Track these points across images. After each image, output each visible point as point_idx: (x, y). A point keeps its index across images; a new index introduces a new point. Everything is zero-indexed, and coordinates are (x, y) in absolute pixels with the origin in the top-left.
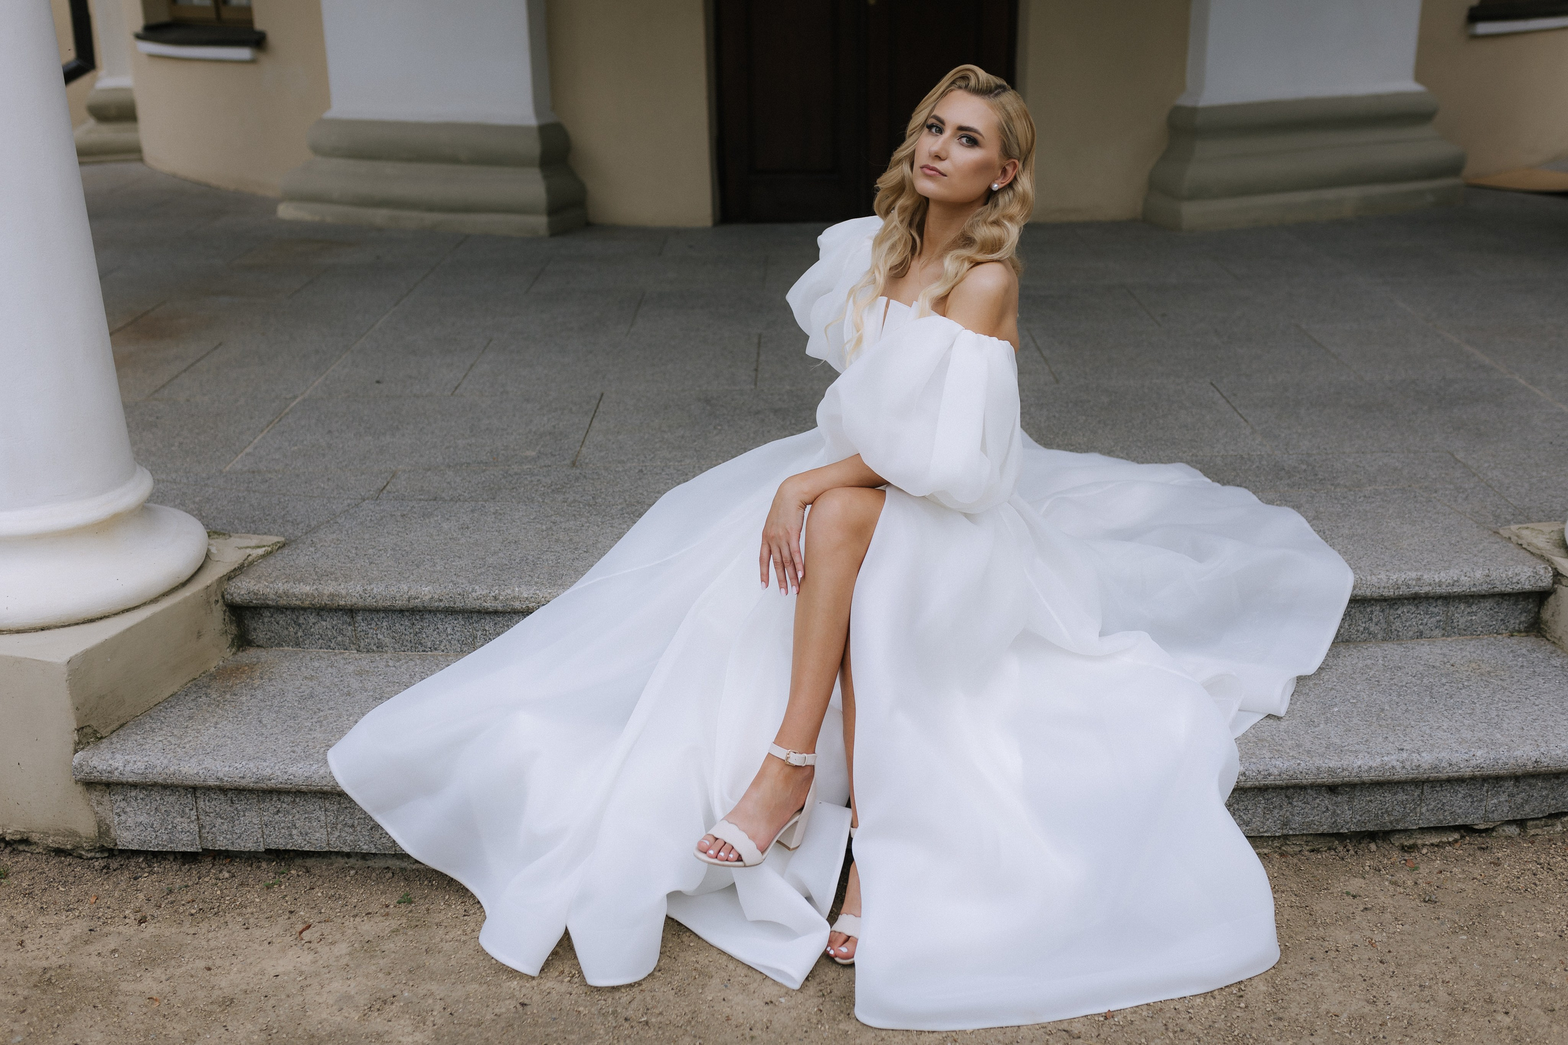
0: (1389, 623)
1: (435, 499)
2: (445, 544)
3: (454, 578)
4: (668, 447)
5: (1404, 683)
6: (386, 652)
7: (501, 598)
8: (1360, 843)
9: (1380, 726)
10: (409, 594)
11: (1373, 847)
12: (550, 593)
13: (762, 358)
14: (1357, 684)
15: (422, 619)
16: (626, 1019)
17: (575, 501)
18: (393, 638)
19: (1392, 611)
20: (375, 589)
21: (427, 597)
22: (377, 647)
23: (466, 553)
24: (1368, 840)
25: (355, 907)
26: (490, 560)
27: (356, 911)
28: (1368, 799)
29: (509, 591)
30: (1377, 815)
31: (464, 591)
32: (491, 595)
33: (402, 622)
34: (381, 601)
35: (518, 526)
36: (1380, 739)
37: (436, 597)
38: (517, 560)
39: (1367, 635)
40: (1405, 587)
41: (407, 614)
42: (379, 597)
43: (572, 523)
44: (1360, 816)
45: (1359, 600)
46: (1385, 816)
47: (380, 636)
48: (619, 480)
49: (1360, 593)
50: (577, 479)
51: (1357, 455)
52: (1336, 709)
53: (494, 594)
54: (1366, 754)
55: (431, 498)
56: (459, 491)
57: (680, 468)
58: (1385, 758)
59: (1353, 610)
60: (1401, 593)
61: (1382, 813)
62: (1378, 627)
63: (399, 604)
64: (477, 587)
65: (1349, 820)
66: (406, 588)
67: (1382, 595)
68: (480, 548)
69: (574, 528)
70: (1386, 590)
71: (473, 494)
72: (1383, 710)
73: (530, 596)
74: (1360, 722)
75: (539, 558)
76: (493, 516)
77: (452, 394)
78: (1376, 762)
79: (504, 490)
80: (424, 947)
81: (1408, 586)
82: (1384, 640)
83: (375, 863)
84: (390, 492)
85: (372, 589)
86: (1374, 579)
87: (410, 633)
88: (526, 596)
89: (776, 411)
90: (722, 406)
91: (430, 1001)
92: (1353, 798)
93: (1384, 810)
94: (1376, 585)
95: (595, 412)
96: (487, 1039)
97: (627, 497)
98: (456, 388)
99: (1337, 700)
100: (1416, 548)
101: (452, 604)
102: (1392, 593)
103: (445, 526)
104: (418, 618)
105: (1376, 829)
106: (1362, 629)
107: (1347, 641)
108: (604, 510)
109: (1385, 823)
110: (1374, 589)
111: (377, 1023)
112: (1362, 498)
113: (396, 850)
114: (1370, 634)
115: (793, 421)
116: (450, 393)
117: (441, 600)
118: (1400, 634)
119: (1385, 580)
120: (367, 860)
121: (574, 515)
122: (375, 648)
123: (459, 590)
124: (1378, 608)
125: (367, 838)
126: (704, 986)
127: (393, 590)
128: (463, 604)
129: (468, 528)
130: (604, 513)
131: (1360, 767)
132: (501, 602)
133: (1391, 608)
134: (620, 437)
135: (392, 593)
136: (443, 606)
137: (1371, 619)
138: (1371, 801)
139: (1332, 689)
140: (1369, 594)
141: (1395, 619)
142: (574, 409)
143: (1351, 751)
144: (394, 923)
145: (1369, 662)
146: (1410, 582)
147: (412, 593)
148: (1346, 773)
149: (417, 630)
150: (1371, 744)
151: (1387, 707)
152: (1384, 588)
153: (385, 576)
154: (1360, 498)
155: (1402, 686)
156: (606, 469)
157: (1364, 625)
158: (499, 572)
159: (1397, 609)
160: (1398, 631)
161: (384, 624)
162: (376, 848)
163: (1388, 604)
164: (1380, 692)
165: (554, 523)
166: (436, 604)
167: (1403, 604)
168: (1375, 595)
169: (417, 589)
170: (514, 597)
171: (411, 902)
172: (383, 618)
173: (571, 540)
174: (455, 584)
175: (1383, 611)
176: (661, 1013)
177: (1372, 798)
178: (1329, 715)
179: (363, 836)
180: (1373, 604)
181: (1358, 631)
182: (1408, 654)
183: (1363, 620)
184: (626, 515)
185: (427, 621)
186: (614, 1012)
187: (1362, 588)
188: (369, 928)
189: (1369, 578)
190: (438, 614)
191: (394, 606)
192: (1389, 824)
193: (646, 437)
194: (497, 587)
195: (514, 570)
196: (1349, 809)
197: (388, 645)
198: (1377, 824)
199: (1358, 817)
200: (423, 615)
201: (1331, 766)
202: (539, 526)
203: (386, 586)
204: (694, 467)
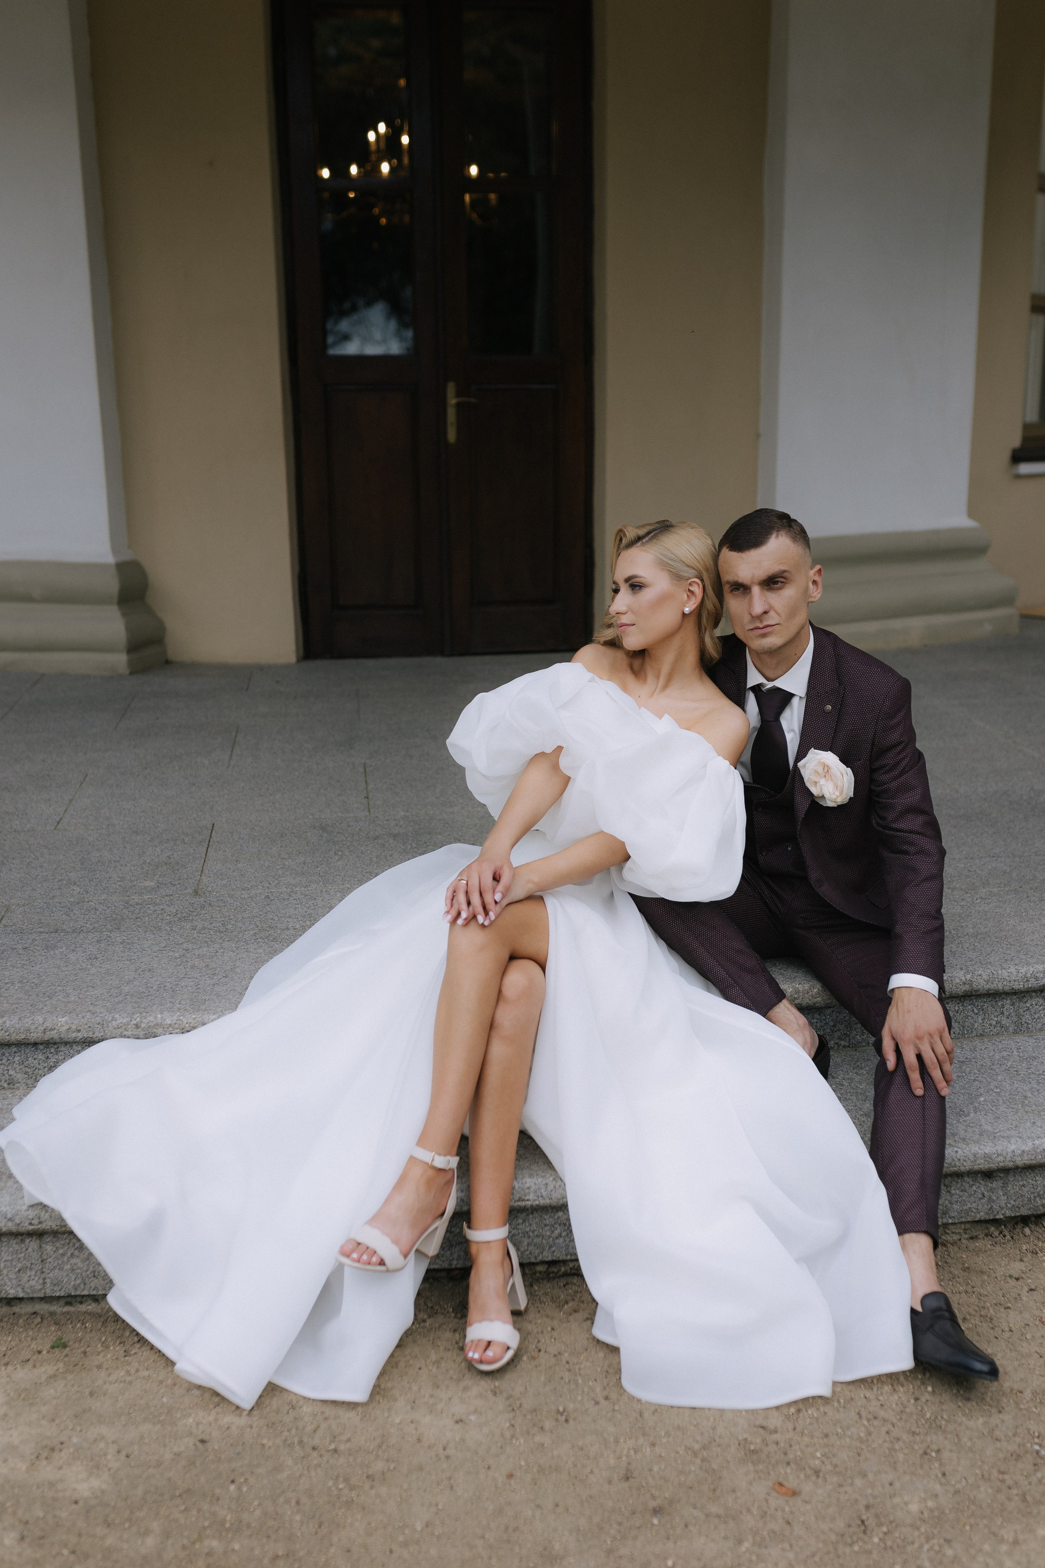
0: (1019, 1016)
1: (56, 932)
2: (76, 975)
3: (91, 1008)
4: (291, 874)
5: (1041, 1072)
6: (18, 1088)
7: (143, 1025)
8: (1015, 1229)
9: (1027, 1112)
10: (45, 1025)
11: (1027, 1231)
12: (194, 1019)
13: (371, 786)
14: (997, 1074)
15: (57, 1052)
16: (314, 1449)
17: (204, 928)
18: (26, 1073)
19: (1022, 1004)
20: (8, 1022)
21: (65, 1028)
22: (9, 1084)
23: (99, 983)
24: (1022, 1225)
25: (4, 1355)
26: (126, 989)
27: (6, 1359)
28: (1021, 1183)
29: (151, 1019)
30: (1029, 1200)
31: (103, 1020)
32: (132, 1023)
33: (35, 1056)
34: (14, 1035)
35: (149, 955)
36: (1029, 1124)
37: (74, 1027)
38: (155, 988)
39: (999, 1028)
40: (1033, 979)
41: (41, 1047)
42: (12, 1030)
43: (205, 949)
44: (1014, 1201)
45: (991, 994)
46: (1038, 1199)
47: (11, 1072)
48: (246, 906)
49: (992, 987)
50: (203, 907)
51: (967, 861)
52: (982, 1099)
53: (135, 1022)
54: (1018, 1139)
55: (51, 930)
56: (80, 923)
57: (307, 892)
58: (1037, 1142)
59: (986, 1005)
60: (1030, 985)
61: (1034, 1197)
62: (1009, 1020)
63: (34, 1037)
64: (117, 1016)
65: (1004, 1205)
66: (41, 1020)
67: (1013, 989)
68: (114, 978)
69: (208, 954)
70: (1016, 983)
71: (96, 925)
72: (1026, 1097)
73: (173, 1022)
74: (1006, 1110)
75: (177, 985)
76: (121, 946)
77: (55, 829)
78: (1028, 1146)
79: (128, 920)
80: (87, 1391)
81: (1037, 979)
82: (1015, 1032)
83: (21, 1308)
84: (6, 926)
85: (5, 1022)
86: (1005, 974)
87: (45, 1067)
88: (169, 1022)
89: (395, 836)
90: (338, 833)
91: (102, 1445)
92: (1007, 1183)
93: (1036, 1194)
94: (1007, 978)
95: (209, 841)
96: (169, 1479)
97: (258, 923)
98: (58, 823)
99: (981, 1090)
100: (1039, 943)
101: (91, 1035)
102: (1022, 986)
103: (72, 957)
104: (53, 1050)
105: (1030, 1213)
106: (994, 1023)
107: (981, 1035)
108: (236, 936)
109: (1037, 1206)
110: (1005, 983)
111: (47, 1472)
112: (979, 901)
113: (45, 1293)
114: (1002, 1027)
115: (414, 845)
116: (53, 828)
117: (79, 1031)
118: (1030, 1026)
119: (1015, 973)
120: (12, 1306)
121: (206, 942)
122: (6, 1085)
123: (98, 1019)
124: (1009, 1002)
125: (14, 1281)
126: (389, 1410)
127: (27, 1022)
128: (102, 1034)
129: (96, 958)
130: (236, 939)
131: (1013, 1151)
132: (143, 1029)
133: (1020, 1001)
134: (239, 865)
135: (27, 1025)
136: (81, 1037)
137: (1003, 1013)
138: (1024, 1186)
139: (975, 1080)
140: (1001, 988)
141: (1024, 1012)
142: (186, 840)
143: (1003, 1137)
144: (51, 1369)
145: (1005, 1054)
146: (1038, 975)
147: (48, 1024)
148: (1001, 1158)
149: (51, 1064)
150: (1021, 1130)
151: (1029, 1095)
152: (1015, 981)
153: (17, 1008)
154: (977, 899)
155: (1040, 1074)
156: (231, 897)
157: (996, 1019)
158: (138, 1000)
159: (1026, 1002)
160: (1028, 1024)
161: (17, 1059)
162: (24, 1292)
163: (1018, 998)
164: (1020, 1081)
165: (187, 950)
166: (74, 1035)
167: (1031, 997)
168: (1007, 989)
169: (53, 1020)
170: (157, 1025)
171: (65, 1346)
172: (15, 1052)
173: (207, 966)
174: (93, 1013)
175: (1013, 1004)
176: (349, 1440)
177: (1025, 1182)
178: (977, 1105)
179: (10, 1279)
180: (1004, 998)
181: (991, 1025)
182: (1039, 1044)
183: (996, 1014)
184: (260, 940)
185: (62, 1053)
186: (301, 1442)
187: (995, 983)
188: (23, 1375)
189: (1000, 972)
190: (74, 1046)
191: (28, 1039)
192: (1041, 1208)
193: (266, 864)
194: (138, 1015)
195: (153, 997)
196: (1003, 1195)
197: (20, 1080)
198: (1031, 1208)
199: (1012, 1202)
200: (58, 1048)
201: (987, 1152)
202: (171, 953)
203: (20, 1019)
204: (322, 891)
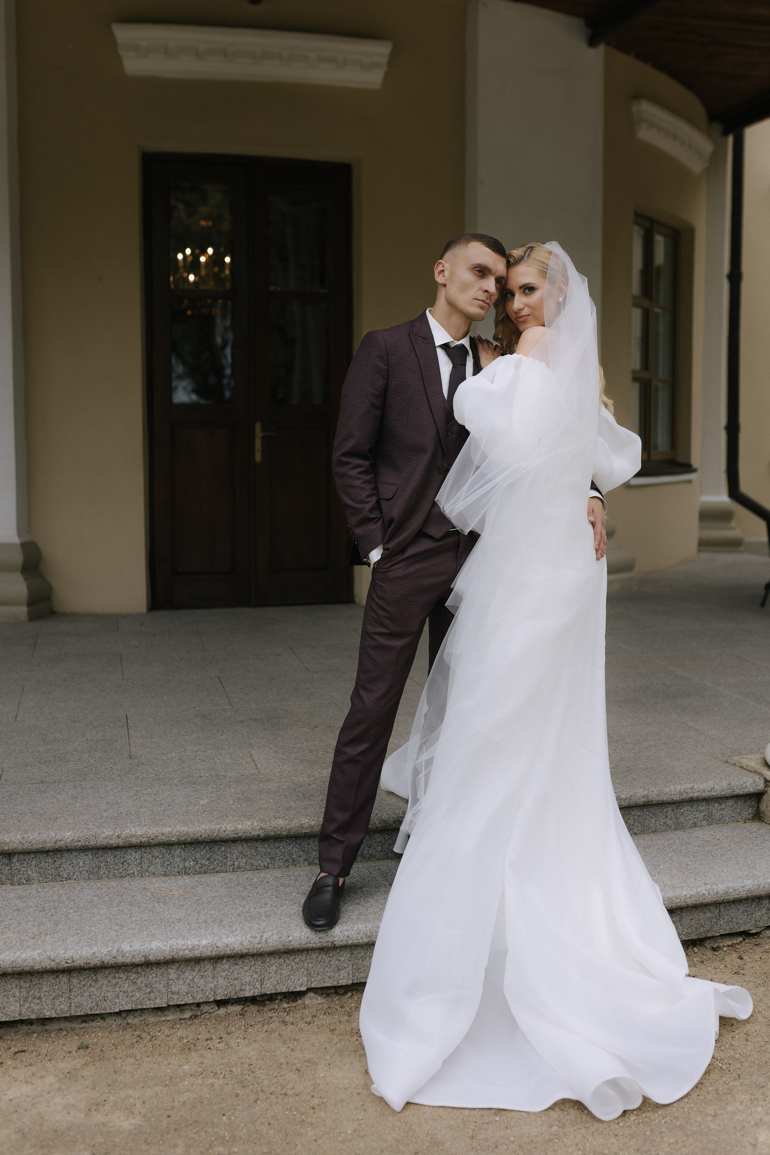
0: (677, 818)
1: (43, 783)
2: (67, 807)
3: (86, 826)
4: (192, 744)
5: (695, 851)
6: (33, 883)
7: (122, 836)
9: (690, 873)
10: (56, 838)
11: (696, 949)
12: (157, 831)
13: (228, 690)
14: (668, 853)
15: (62, 857)
16: (271, 1094)
17: (144, 778)
18: (39, 872)
19: (678, 810)
20: (31, 837)
21: (69, 840)
22: (27, 881)
23: (85, 812)
24: (692, 946)
25: (46, 1055)
26: (105, 814)
27: (48, 1058)
28: (691, 917)
29: (128, 831)
30: (696, 928)
31: (95, 834)
32: (115, 835)
33: (47, 861)
34: (35, 845)
35: (113, 794)
36: (692, 880)
37: (76, 838)
38: (124, 813)
39: (665, 827)
40: (685, 793)
41: (51, 854)
42: (34, 842)
43: (149, 790)
44: (687, 929)
45: (660, 804)
46: (701, 928)
47: (29, 872)
48: (168, 764)
49: (660, 799)
50: (138, 765)
51: (632, 727)
52: (662, 867)
53: (117, 834)
54: (687, 888)
55: (39, 782)
56: (57, 777)
57: (207, 755)
58: (699, 889)
59: (657, 811)
60: (683, 797)
61: (699, 926)
62: (671, 821)
63: (48, 846)
64: (105, 830)
65: (681, 933)
66: (53, 834)
67: (673, 800)
68: (94, 808)
69: (152, 793)
70: (675, 796)
71: (69, 778)
72: (688, 865)
73: (143, 833)
74: (677, 872)
75: (139, 811)
76: (91, 790)
77: (15, 720)
78: (693, 892)
79: (90, 775)
80: (112, 1071)
81: (687, 793)
82: (675, 829)
83: (51, 1027)
84: (6, 780)
85: (29, 837)
86: (667, 790)
87: (52, 868)
88: (140, 833)
89: (255, 720)
90: (215, 719)
91: (131, 1100)
92: (682, 918)
93: (700, 925)
94: (669, 793)
95: (128, 726)
96: (182, 1116)
97: (180, 774)
98: (16, 716)
99: (660, 862)
100: (685, 772)
101: (87, 843)
102: (678, 798)
103: (60, 797)
104: (58, 856)
105: (697, 937)
106: (662, 823)
107: (655, 831)
108: (168, 782)
109: (701, 933)
110: (668, 796)
111: (98, 1118)
112: (644, 749)
113: (70, 1013)
114: (667, 826)
115: (269, 725)
116: (13, 720)
117: (79, 841)
118: (684, 825)
119: (674, 790)
120: (45, 1025)
121: (148, 786)
122: (24, 882)
123: (92, 833)
124: (670, 809)
125: (50, 1006)
126: (315, 1070)
127: (44, 837)
128: (95, 842)
129: (77, 797)
130: (169, 784)
131: (685, 895)
132: (122, 839)
133: (677, 808)
134: (154, 740)
135: (44, 838)
136: (80, 845)
137: (667, 817)
138: (692, 919)
139: (655, 857)
140: (666, 799)
141: (680, 815)
142: (111, 725)
143: (678, 887)
144: (82, 1061)
145: (671, 841)
146: (687, 790)
147: (58, 837)
148: (678, 900)
149: (57, 865)
150: (688, 883)
151: (690, 863)
152: (674, 795)
153: (34, 828)
154: (642, 748)
155: (694, 852)
156: (156, 759)
157: (663, 820)
158: (116, 821)
159: (681, 809)
160: (683, 824)
161: (33, 863)
162: (56, 1013)
163: (676, 806)
164: (683, 856)
166: (76, 844)
167: (684, 806)
168: (669, 800)
169: (61, 834)
170: (132, 835)
171: (87, 1047)
172: (33, 858)
173: (154, 800)
174: (88, 829)
175: (673, 811)
176: (293, 1088)
177: (693, 917)
178: (659, 870)
179: (47, 1005)
180: (667, 807)
181: (660, 824)
182: (691, 836)
183: (663, 817)
184: (185, 784)
185: (65, 858)
186: (262, 1091)
187: (662, 796)
188: (64, 1065)
189: (664, 789)
190: (74, 853)
191: (44, 848)
192: (703, 934)
193: (173, 739)
194: (119, 829)
195: (125, 819)
196: (680, 926)
197: (35, 878)
198: (697, 934)
199: (686, 930)
200: (62, 854)
201: (669, 896)
202: (127, 793)
203: (39, 834)
204: (216, 754)
